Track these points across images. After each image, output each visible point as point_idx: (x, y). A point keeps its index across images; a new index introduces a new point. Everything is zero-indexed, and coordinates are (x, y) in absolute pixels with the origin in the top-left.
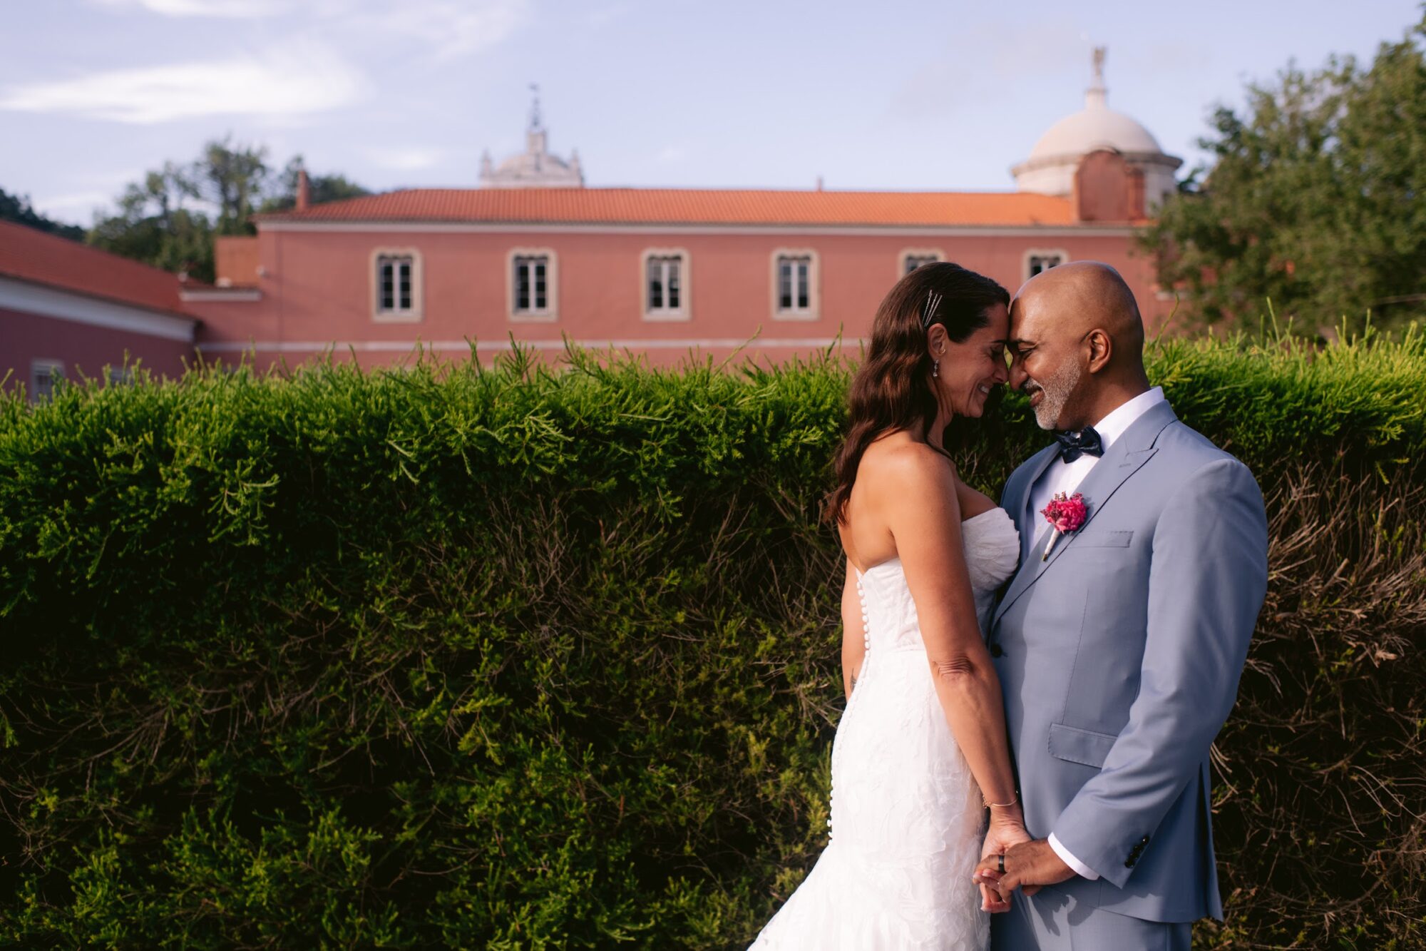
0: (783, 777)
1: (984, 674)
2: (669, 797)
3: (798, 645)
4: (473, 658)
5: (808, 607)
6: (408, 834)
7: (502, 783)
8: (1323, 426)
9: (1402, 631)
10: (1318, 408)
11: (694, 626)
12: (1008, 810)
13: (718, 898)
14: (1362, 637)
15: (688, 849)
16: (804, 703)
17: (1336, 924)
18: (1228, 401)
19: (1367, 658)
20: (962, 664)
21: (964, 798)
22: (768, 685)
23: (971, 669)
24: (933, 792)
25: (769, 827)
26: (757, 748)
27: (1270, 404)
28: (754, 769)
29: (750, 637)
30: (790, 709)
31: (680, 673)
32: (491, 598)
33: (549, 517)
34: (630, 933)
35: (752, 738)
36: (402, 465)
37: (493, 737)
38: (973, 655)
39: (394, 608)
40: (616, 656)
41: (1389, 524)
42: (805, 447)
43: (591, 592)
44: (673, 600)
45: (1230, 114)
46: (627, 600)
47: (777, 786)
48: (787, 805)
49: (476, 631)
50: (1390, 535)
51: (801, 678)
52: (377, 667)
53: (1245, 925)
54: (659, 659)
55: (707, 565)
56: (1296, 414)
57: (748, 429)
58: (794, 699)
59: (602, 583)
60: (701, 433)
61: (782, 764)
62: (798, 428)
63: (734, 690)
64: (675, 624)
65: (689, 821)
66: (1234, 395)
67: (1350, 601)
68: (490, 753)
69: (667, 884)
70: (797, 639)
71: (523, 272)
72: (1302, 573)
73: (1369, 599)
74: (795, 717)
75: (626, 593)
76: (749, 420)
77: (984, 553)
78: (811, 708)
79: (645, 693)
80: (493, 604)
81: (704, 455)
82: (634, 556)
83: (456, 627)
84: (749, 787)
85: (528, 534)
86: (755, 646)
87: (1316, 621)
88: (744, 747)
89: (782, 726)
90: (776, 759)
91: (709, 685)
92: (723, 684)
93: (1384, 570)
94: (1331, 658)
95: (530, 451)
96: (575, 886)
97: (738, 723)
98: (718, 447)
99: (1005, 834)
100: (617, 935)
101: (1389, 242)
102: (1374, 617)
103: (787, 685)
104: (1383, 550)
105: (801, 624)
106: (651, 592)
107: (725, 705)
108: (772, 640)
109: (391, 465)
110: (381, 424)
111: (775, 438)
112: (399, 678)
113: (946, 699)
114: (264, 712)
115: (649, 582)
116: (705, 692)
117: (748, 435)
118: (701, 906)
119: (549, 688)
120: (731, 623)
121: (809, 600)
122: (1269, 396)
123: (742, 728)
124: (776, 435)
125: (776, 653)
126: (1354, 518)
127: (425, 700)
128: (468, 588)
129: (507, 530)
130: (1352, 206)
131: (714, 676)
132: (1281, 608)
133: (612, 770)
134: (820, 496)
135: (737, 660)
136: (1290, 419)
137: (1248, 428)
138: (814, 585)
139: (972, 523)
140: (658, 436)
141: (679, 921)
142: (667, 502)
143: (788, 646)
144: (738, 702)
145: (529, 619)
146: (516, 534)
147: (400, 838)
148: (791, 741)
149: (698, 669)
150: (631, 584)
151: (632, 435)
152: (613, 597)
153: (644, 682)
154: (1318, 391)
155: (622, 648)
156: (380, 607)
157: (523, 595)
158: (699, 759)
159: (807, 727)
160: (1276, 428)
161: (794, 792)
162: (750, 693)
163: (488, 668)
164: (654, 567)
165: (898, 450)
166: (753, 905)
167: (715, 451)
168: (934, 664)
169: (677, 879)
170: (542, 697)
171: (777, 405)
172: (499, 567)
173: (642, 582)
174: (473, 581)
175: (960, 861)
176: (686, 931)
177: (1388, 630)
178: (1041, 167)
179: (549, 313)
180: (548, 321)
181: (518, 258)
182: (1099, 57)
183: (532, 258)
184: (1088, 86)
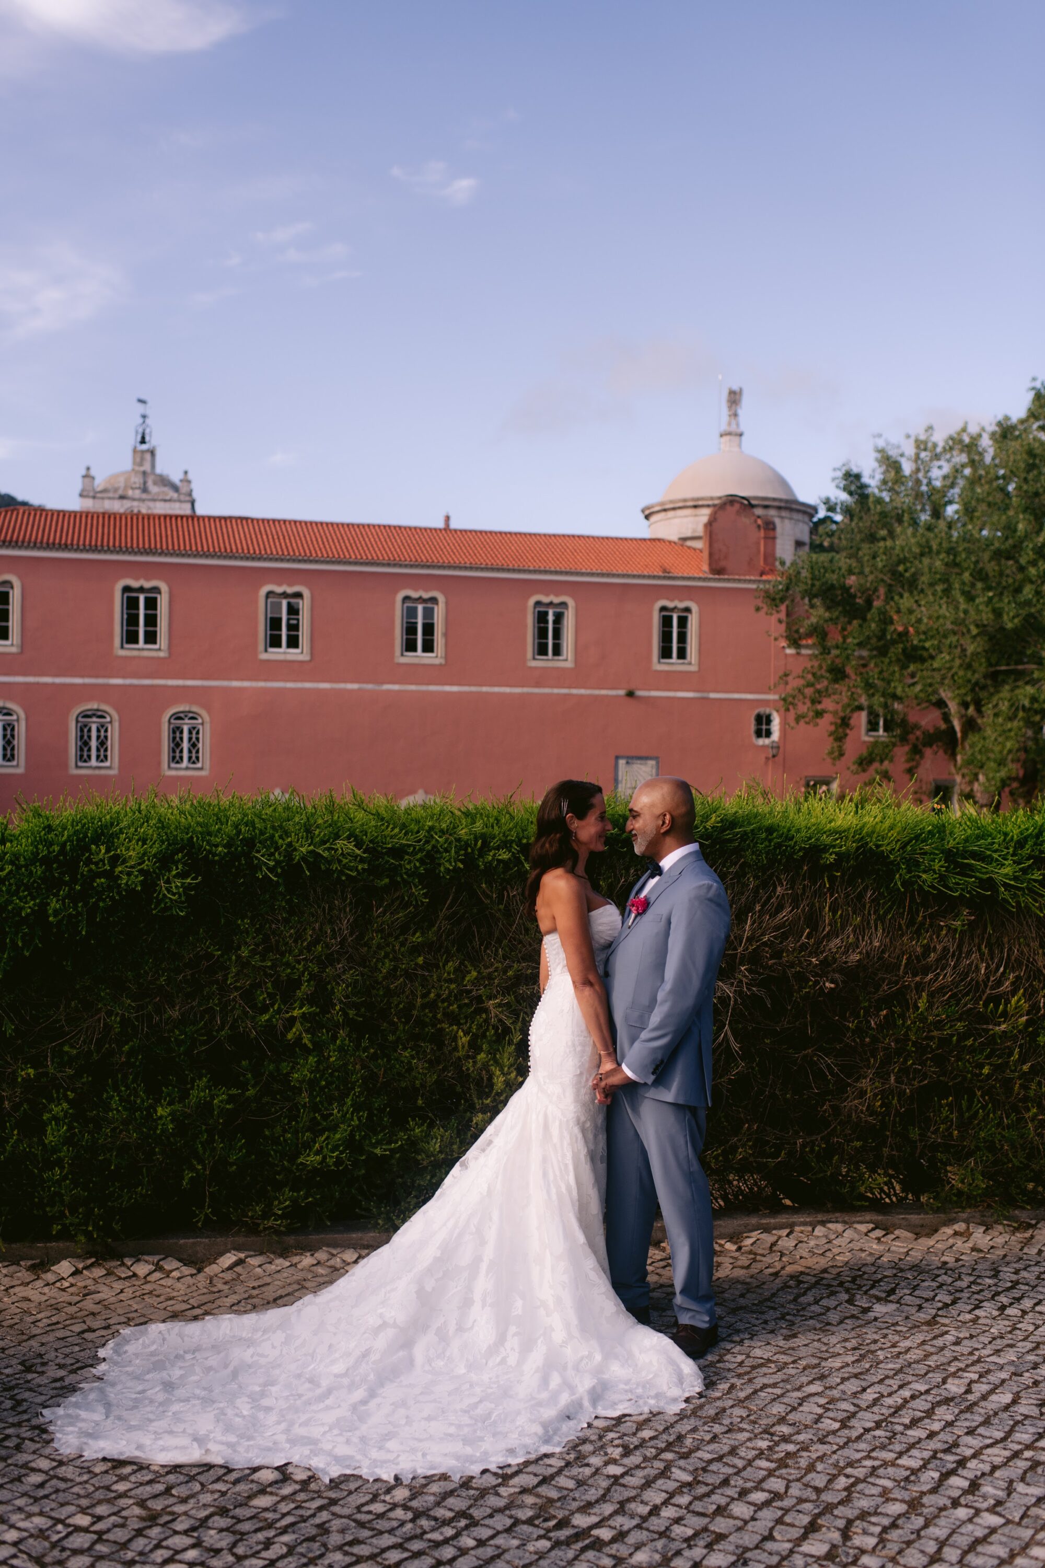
0: (479, 1057)
1: (597, 987)
2: (410, 1069)
3: (490, 977)
4: (297, 984)
5: (496, 954)
6: (251, 1092)
7: (312, 1060)
8: (794, 853)
9: (841, 970)
10: (792, 843)
11: (427, 966)
12: (609, 1054)
13: (438, 1131)
14: (816, 975)
15: (420, 1102)
16: (494, 1012)
17: (803, 1146)
18: (741, 837)
19: (821, 987)
20: (587, 983)
21: (589, 1049)
22: (471, 1001)
23: (591, 984)
24: (574, 1045)
25: (469, 1089)
26: (464, 1040)
27: (766, 839)
28: (461, 1053)
29: (461, 972)
30: (484, 1016)
31: (419, 993)
32: (309, 949)
33: (345, 899)
34: (385, 1150)
35: (461, 1033)
36: (264, 868)
37: (307, 1031)
38: (592, 978)
39: (253, 952)
40: (381, 983)
41: (834, 910)
42: (499, 861)
43: (366, 944)
44: (416, 950)
45: (858, 477)
46: (388, 949)
47: (475, 1063)
48: (480, 1074)
49: (301, 967)
50: (834, 916)
51: (490, 998)
52: (236, 988)
53: (750, 1148)
54: (406, 985)
55: (435, 928)
56: (779, 845)
57: (466, 850)
58: (486, 1011)
59: (373, 939)
60: (438, 852)
61: (479, 1050)
62: (495, 849)
63: (450, 1005)
64: (416, 964)
65: (421, 1085)
66: (745, 834)
67: (810, 955)
68: (306, 1041)
69: (408, 1123)
70: (490, 974)
71: (132, 604)
72: (784, 936)
73: (822, 953)
74: (486, 1021)
75: (388, 945)
76: (467, 845)
77: (600, 928)
78: (496, 1016)
79: (397, 1005)
80: (309, 951)
81: (440, 865)
82: (393, 923)
83: (288, 965)
84: (458, 1064)
85: (331, 909)
86: (463, 978)
87: (792, 965)
88: (455, 1038)
89: (480, 1026)
90: (475, 1046)
91: (435, 1001)
92: (443, 1001)
93: (829, 937)
94: (801, 988)
95: (340, 861)
96: (355, 1122)
97: (451, 1025)
98: (449, 861)
99: (608, 1066)
100: (378, 1151)
101: (998, 613)
102: (825, 963)
103: (483, 1002)
104: (830, 924)
105: (492, 965)
106: (403, 944)
107: (444, 1014)
108: (475, 974)
109: (258, 868)
110: (250, 843)
111: (481, 855)
112: (248, 995)
113: (580, 999)
114: (165, 1017)
115: (401, 938)
116: (432, 1005)
117: (466, 854)
118: (427, 1137)
119: (341, 1002)
120: (450, 964)
121: (497, 951)
122: (764, 835)
123: (455, 1027)
124: (483, 852)
125: (476, 982)
126: (813, 904)
127: (265, 1010)
128: (296, 941)
129: (319, 907)
130: (966, 576)
131: (438, 996)
132: (772, 957)
133: (375, 1053)
134: (505, 889)
135: (453, 986)
136: (775, 848)
137: (753, 853)
138: (499, 941)
139: (595, 914)
140: (414, 853)
141: (413, 1144)
142: (418, 891)
143: (483, 978)
144: (453, 1012)
145: (331, 960)
146: (324, 909)
147: (248, 1093)
148: (484, 1036)
149: (429, 992)
150: (391, 940)
151: (398, 852)
152: (379, 947)
153: (395, 1000)
154: (792, 832)
155: (385, 978)
156: (245, 952)
157: (327, 946)
158: (428, 1047)
159: (494, 1027)
160: (767, 853)
161: (486, 1066)
162: (459, 1007)
163: (305, 989)
164: (404, 929)
165: (558, 877)
166: (458, 1135)
167: (448, 863)
168: (574, 982)
169: (413, 1120)
170: (337, 1008)
171: (483, 836)
172: (314, 929)
173: (397, 938)
174: (299, 937)
175: (587, 1080)
176: (418, 1152)
177: (834, 971)
178: (674, 509)
179: (160, 649)
180: (159, 658)
181: (127, 589)
182: (734, 398)
183: (141, 590)
184: (724, 427)
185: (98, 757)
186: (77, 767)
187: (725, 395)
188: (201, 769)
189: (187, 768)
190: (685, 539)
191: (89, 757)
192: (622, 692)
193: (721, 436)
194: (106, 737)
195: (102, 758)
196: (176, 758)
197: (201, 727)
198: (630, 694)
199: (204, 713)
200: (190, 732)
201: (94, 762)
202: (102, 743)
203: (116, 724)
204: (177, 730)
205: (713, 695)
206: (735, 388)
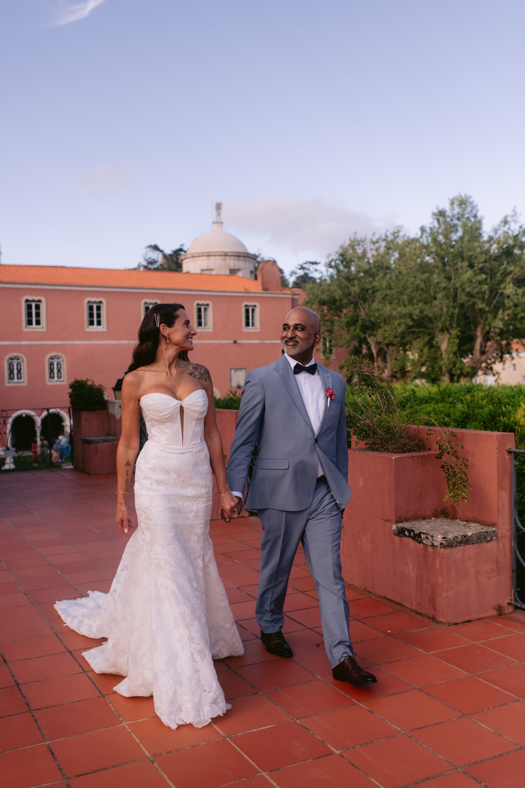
71: (29, 307)
178: (198, 256)
179: (42, 328)
180: (42, 332)
181: (27, 301)
182: (219, 207)
183: (33, 301)
184: (214, 219)
185: (18, 378)
186: (9, 383)
187: (214, 205)
188: (63, 381)
189: (57, 381)
190: (202, 270)
191: (14, 378)
192: (231, 341)
193: (214, 223)
194: (21, 369)
195: (19, 378)
196: (52, 377)
197: (62, 363)
198: (235, 342)
199: (64, 357)
200: (57, 365)
201: (16, 380)
202: (19, 371)
203: (25, 363)
204: (51, 364)
205: (266, 342)
206: (219, 202)
